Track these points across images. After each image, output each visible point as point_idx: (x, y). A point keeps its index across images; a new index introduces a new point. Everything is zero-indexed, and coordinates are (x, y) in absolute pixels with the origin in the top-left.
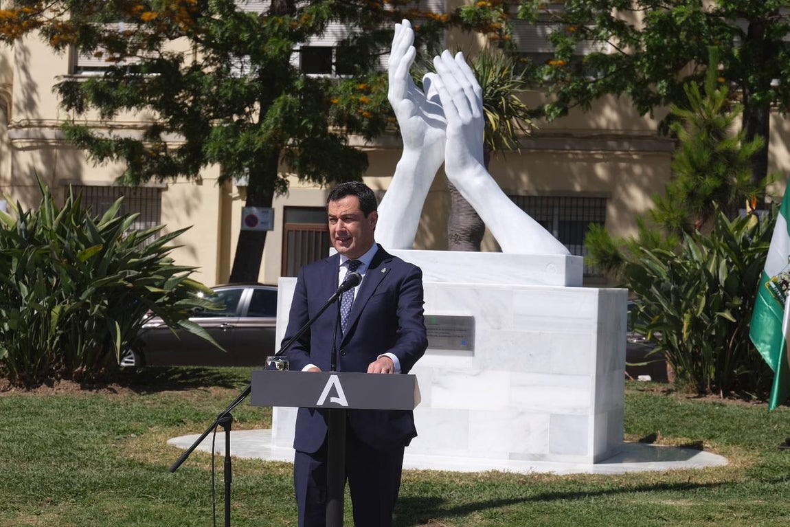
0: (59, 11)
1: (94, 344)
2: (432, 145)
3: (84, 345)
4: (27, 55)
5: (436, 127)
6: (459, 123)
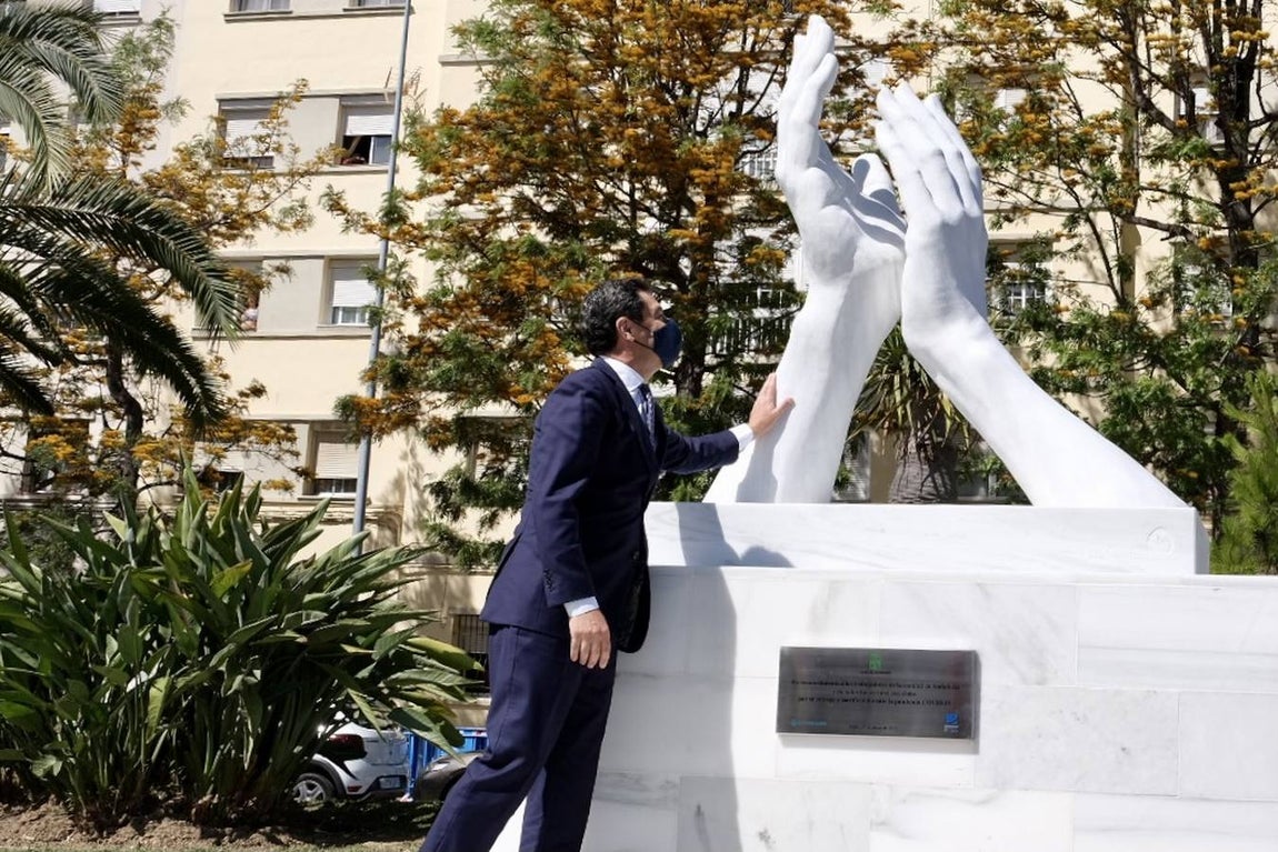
0: (434, 403)
1: (233, 752)
2: (872, 270)
3: (219, 753)
5: (884, 242)
6: (936, 220)
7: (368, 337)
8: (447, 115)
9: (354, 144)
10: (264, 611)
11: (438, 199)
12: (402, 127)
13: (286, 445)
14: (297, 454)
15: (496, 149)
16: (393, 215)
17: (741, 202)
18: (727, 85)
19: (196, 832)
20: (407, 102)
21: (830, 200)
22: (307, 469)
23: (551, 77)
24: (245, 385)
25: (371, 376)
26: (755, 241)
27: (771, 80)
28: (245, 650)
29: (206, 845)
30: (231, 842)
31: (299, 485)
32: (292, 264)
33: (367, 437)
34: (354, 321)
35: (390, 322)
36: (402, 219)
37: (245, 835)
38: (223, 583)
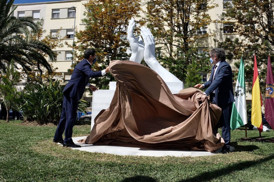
1: (58, 114)
2: (140, 51)
3: (56, 114)
5: (142, 47)
6: (149, 44)
7: (71, 61)
8: (81, 32)
9: (68, 36)
10: (61, 96)
11: (80, 43)
12: (75, 33)
13: (61, 76)
15: (88, 36)
16: (74, 45)
17: (120, 43)
18: (118, 27)
20: (75, 30)
21: (135, 42)
22: (64, 78)
23: (94, 26)
24: (55, 68)
25: (72, 66)
26: (122, 48)
27: (124, 26)
28: (59, 101)
29: (55, 126)
31: (63, 81)
32: (61, 52)
34: (69, 59)
35: (74, 59)
36: (75, 46)
38: (56, 93)
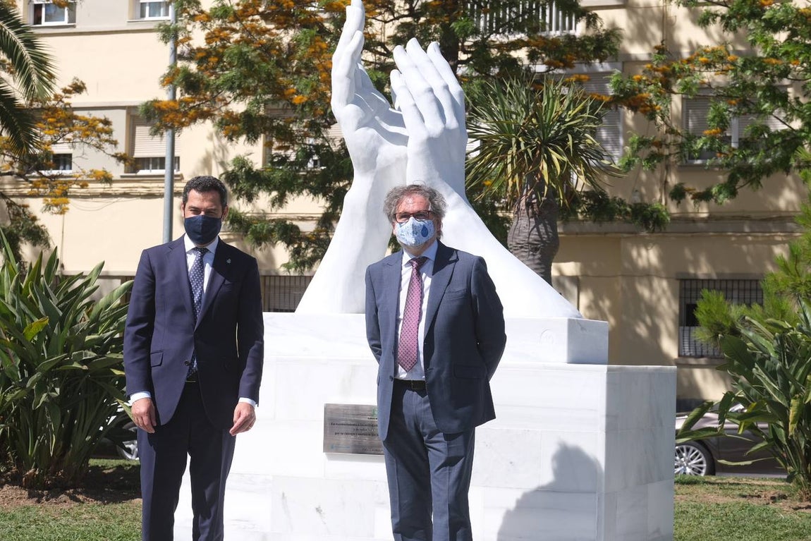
0: (225, 100)
1: (46, 441)
2: (389, 168)
3: (37, 441)
4: (225, 152)
6: (424, 136)
10: (60, 348)
14: (115, 143)
19: (25, 493)
21: (361, 124)
22: (125, 154)
24: (68, 83)
25: (170, 79)
28: (49, 374)
30: (47, 500)
33: (170, 131)
34: (160, 15)
37: (56, 496)
38: (32, 331)
